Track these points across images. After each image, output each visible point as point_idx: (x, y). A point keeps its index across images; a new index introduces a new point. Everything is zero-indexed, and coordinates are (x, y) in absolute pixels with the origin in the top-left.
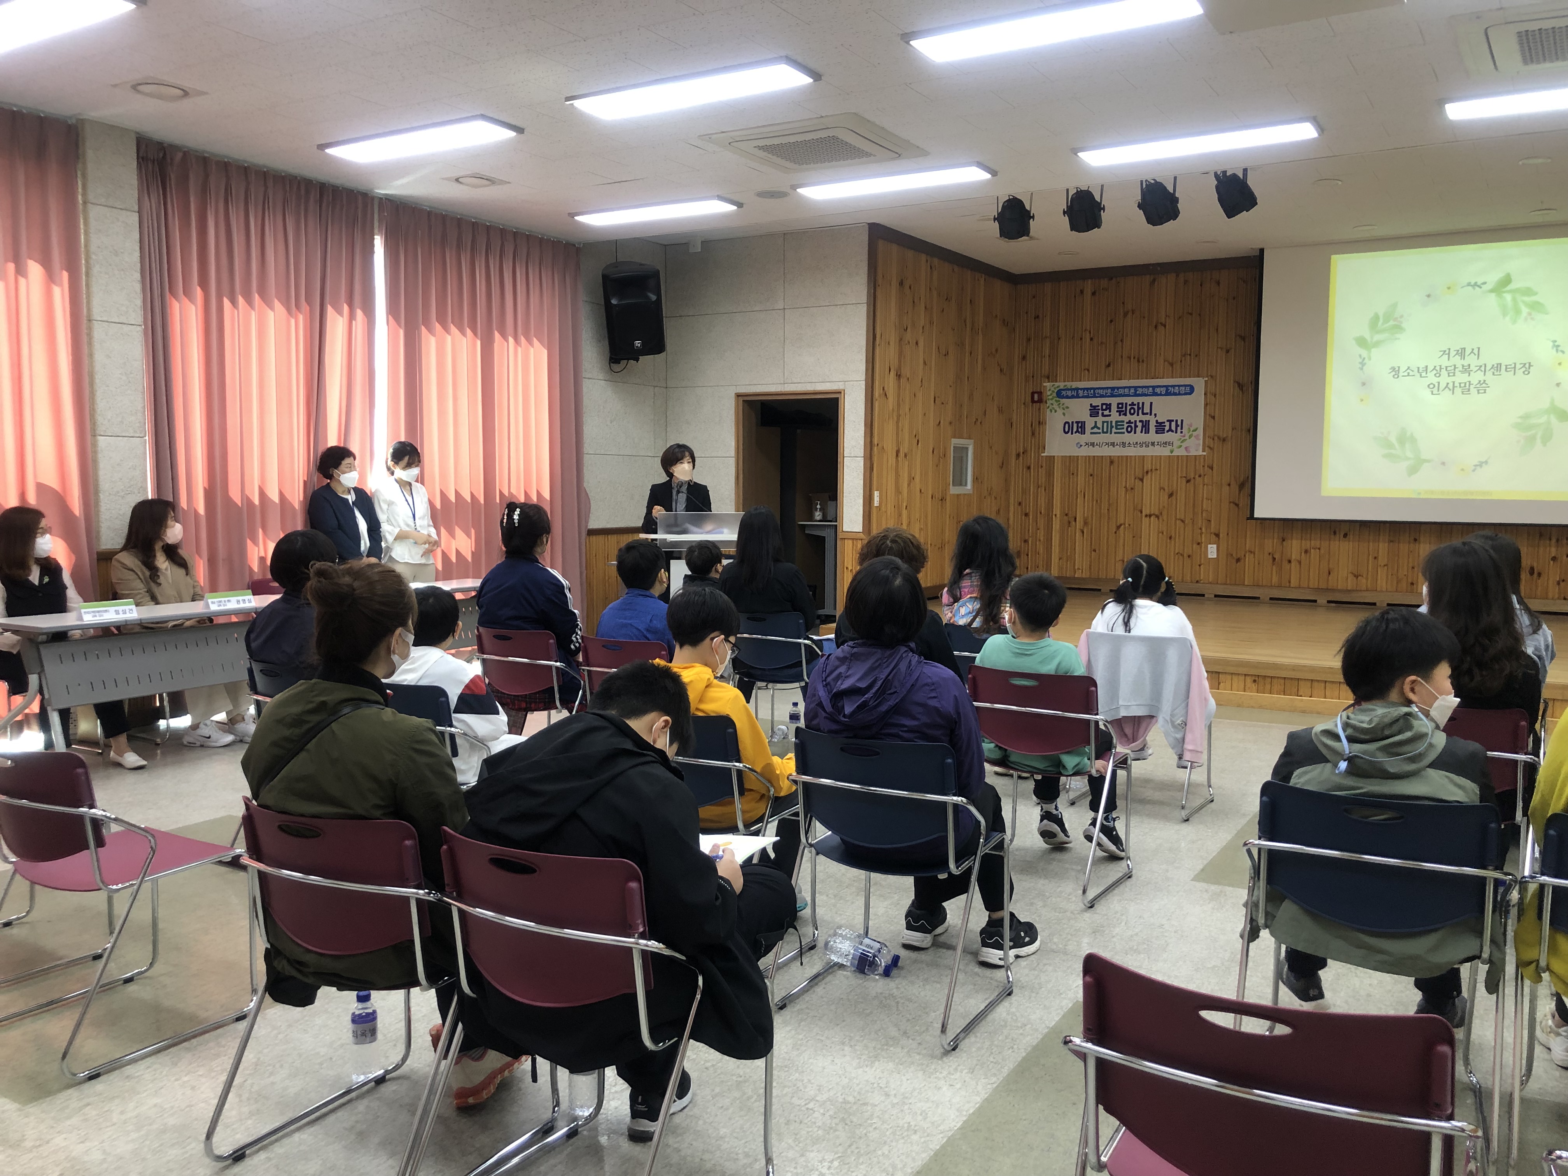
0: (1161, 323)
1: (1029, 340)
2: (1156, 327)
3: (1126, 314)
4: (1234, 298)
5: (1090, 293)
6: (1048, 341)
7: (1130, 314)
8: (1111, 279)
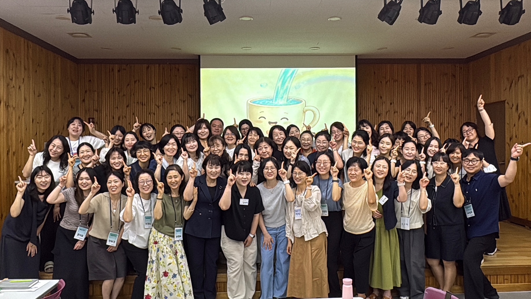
0: (153, 87)
1: (86, 92)
2: (150, 89)
3: (135, 82)
4: (186, 77)
5: (117, 71)
6: (96, 93)
7: (137, 82)
8: (128, 65)
